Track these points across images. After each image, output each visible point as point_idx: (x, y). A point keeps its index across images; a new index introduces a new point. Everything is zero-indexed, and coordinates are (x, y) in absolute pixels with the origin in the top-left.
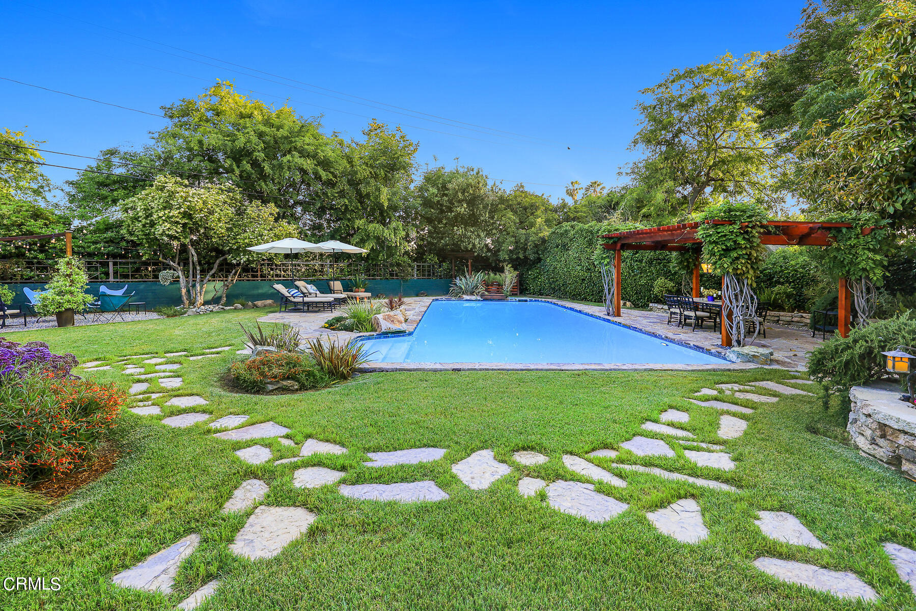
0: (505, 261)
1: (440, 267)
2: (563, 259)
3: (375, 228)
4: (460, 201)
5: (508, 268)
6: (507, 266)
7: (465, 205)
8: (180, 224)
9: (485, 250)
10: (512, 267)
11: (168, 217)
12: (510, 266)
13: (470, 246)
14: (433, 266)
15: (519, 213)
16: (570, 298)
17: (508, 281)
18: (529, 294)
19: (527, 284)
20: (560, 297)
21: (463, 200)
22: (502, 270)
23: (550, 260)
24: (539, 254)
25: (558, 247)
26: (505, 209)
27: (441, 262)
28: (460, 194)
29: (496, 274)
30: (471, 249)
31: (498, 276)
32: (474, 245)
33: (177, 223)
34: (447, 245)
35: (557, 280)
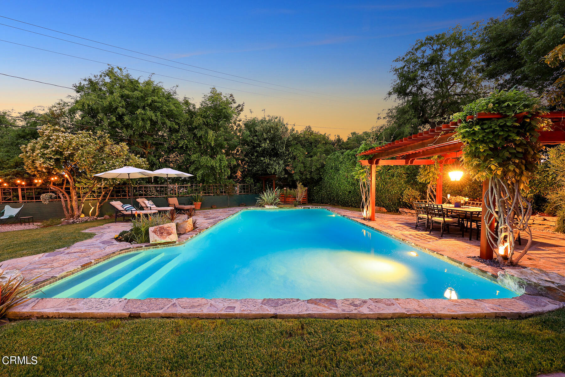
0: (297, 180)
1: (255, 186)
2: (335, 177)
3: (205, 160)
4: (265, 140)
5: (299, 185)
6: (299, 184)
7: (268, 142)
8: (53, 159)
9: (283, 173)
10: (302, 184)
11: (44, 154)
12: (301, 183)
13: (273, 171)
14: (250, 185)
15: (306, 146)
16: (341, 205)
17: (299, 195)
18: (314, 203)
19: (313, 196)
20: (334, 205)
21: (267, 138)
22: (295, 187)
23: (327, 179)
24: (320, 175)
25: (332, 169)
26: (297, 144)
27: (255, 183)
28: (264, 134)
29: (291, 190)
30: (274, 173)
31: (292, 191)
32: (275, 170)
33: (51, 158)
34: (259, 171)
35: (332, 193)
